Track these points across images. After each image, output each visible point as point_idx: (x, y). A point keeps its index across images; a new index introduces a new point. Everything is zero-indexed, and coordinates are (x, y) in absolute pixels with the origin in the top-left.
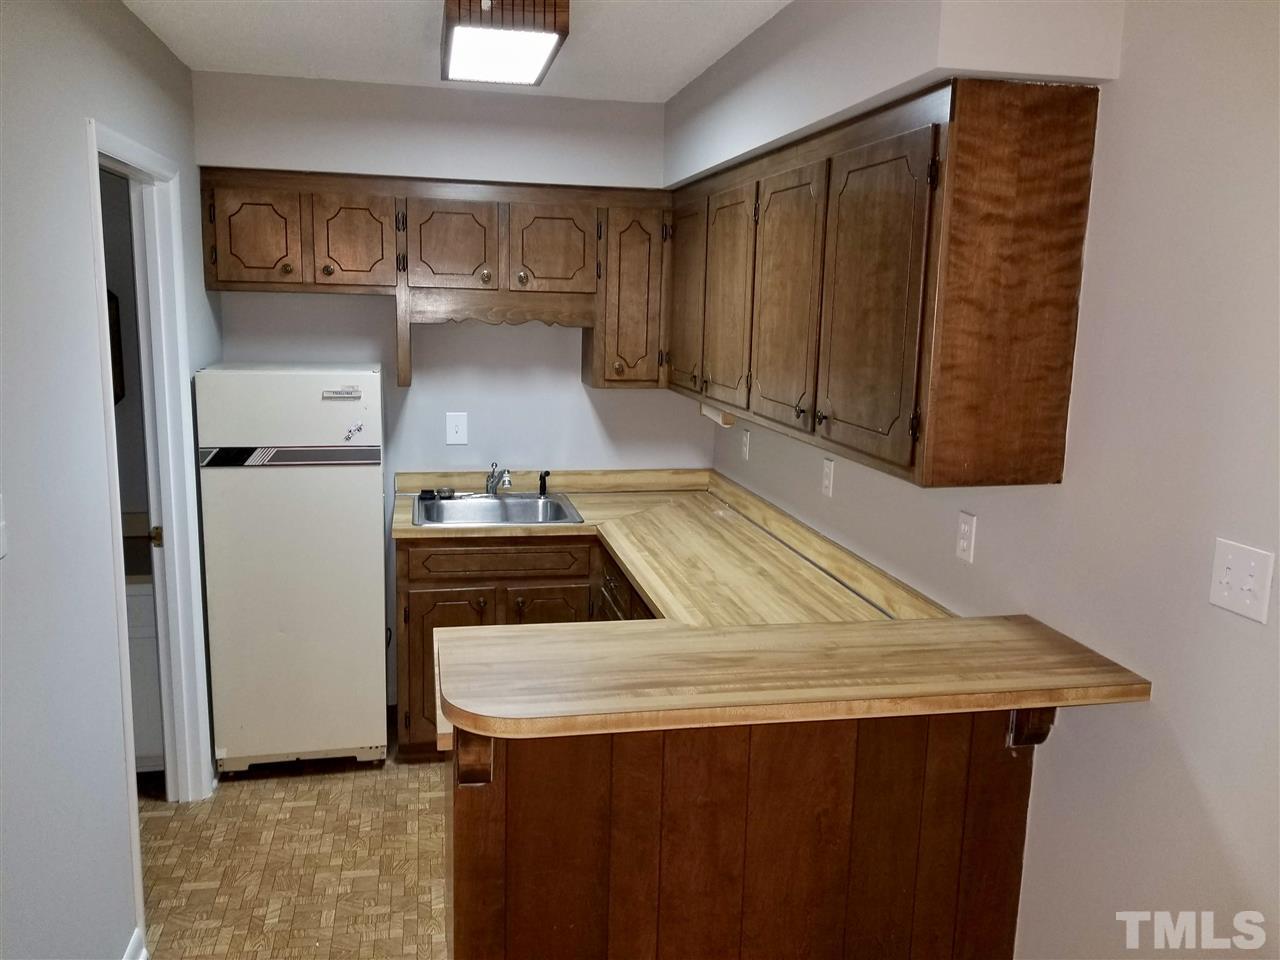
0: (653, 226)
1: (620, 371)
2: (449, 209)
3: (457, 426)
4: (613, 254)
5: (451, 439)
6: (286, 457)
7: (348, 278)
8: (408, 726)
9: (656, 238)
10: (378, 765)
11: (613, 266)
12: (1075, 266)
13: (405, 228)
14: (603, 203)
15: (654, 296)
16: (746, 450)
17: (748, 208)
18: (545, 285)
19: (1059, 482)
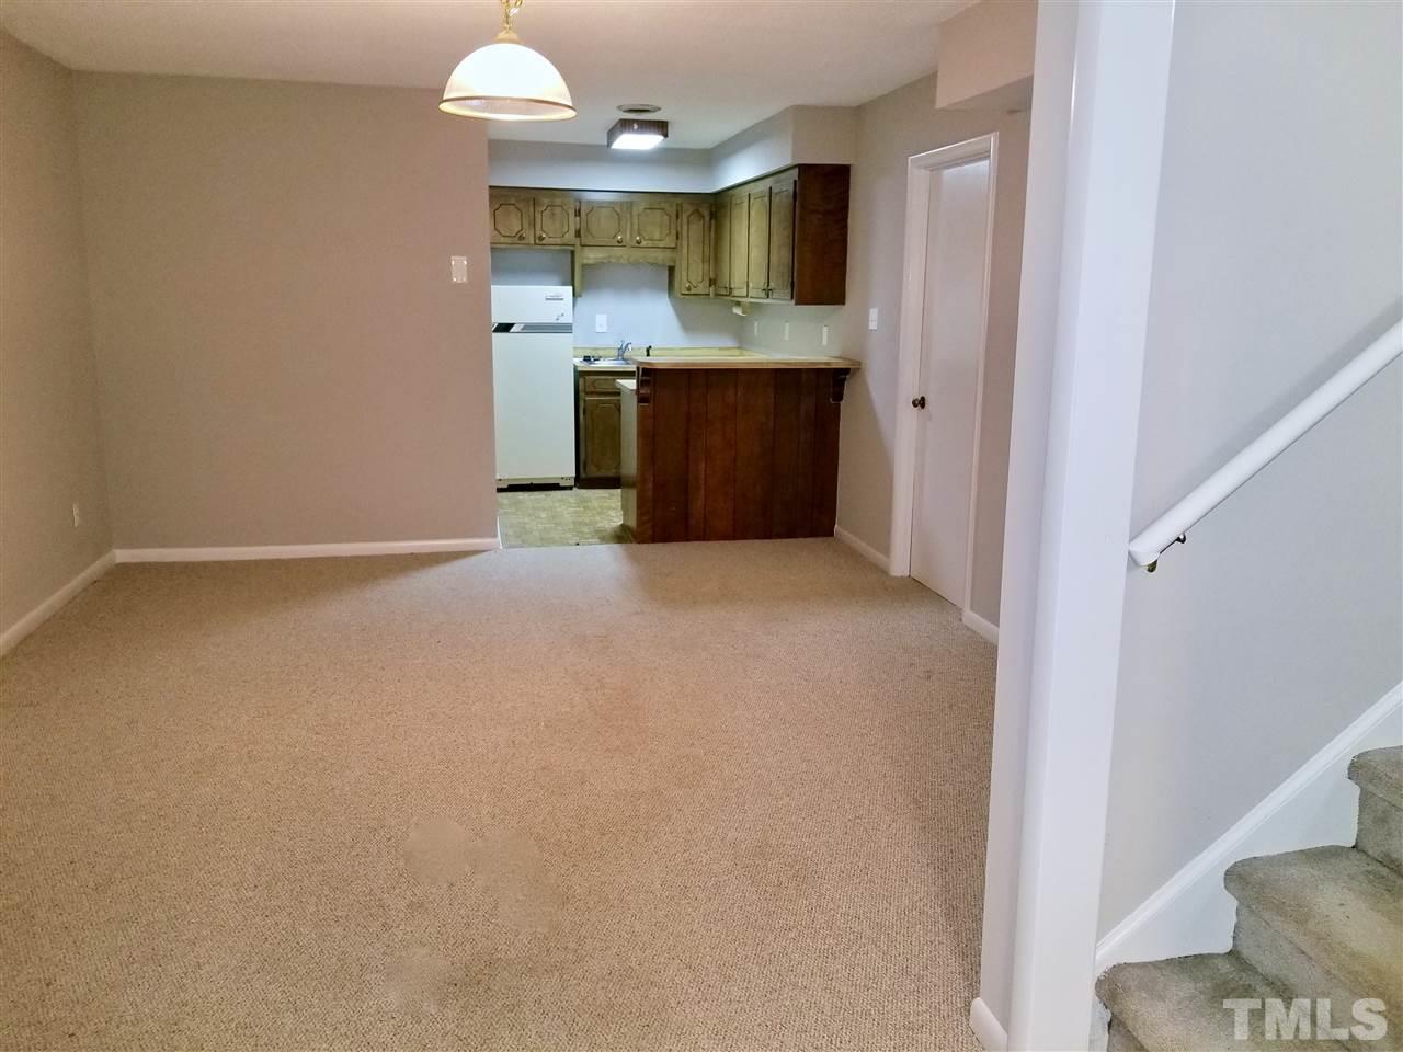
0: (706, 213)
1: (689, 289)
2: (601, 205)
3: (601, 322)
4: (685, 227)
5: (599, 329)
6: (530, 328)
7: (552, 241)
8: (585, 468)
9: (707, 219)
10: (571, 488)
11: (685, 233)
12: (845, 227)
13: (579, 215)
14: (679, 201)
15: (707, 249)
16: (756, 330)
17: (746, 204)
18: (650, 244)
19: (843, 303)
